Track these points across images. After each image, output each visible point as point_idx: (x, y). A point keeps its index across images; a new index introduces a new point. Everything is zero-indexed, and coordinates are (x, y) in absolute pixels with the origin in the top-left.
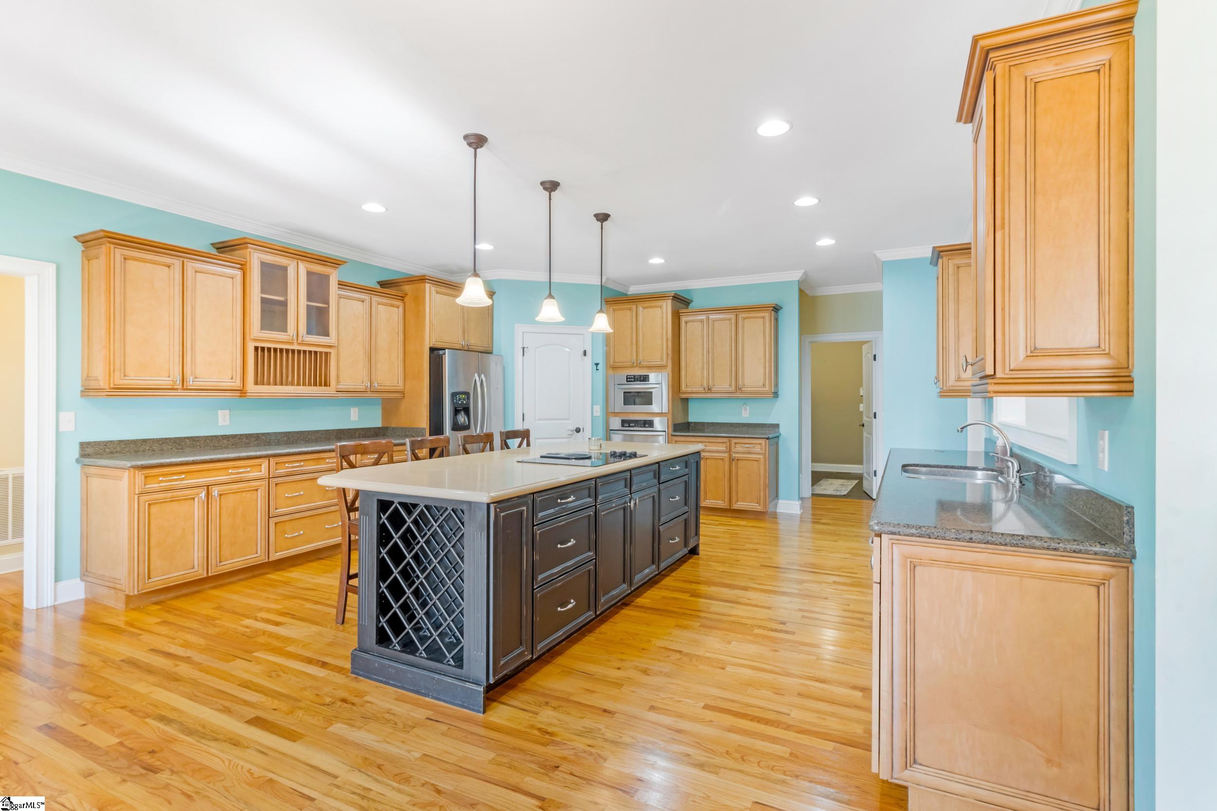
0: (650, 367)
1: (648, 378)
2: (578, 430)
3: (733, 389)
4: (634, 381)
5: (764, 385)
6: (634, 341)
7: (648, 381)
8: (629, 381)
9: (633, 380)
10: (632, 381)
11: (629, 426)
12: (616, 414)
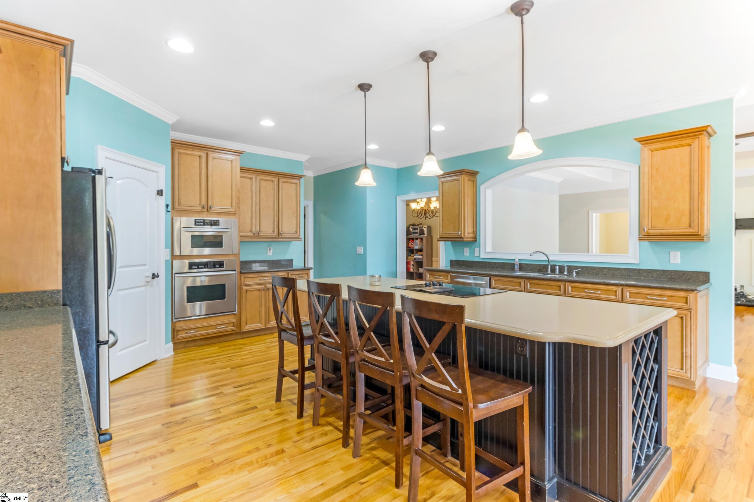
0: (219, 214)
1: (219, 223)
2: (154, 276)
3: (275, 234)
4: (204, 225)
5: (296, 232)
6: (203, 187)
7: (219, 226)
8: (198, 225)
9: (202, 223)
10: (201, 225)
11: (198, 268)
12: (181, 257)
